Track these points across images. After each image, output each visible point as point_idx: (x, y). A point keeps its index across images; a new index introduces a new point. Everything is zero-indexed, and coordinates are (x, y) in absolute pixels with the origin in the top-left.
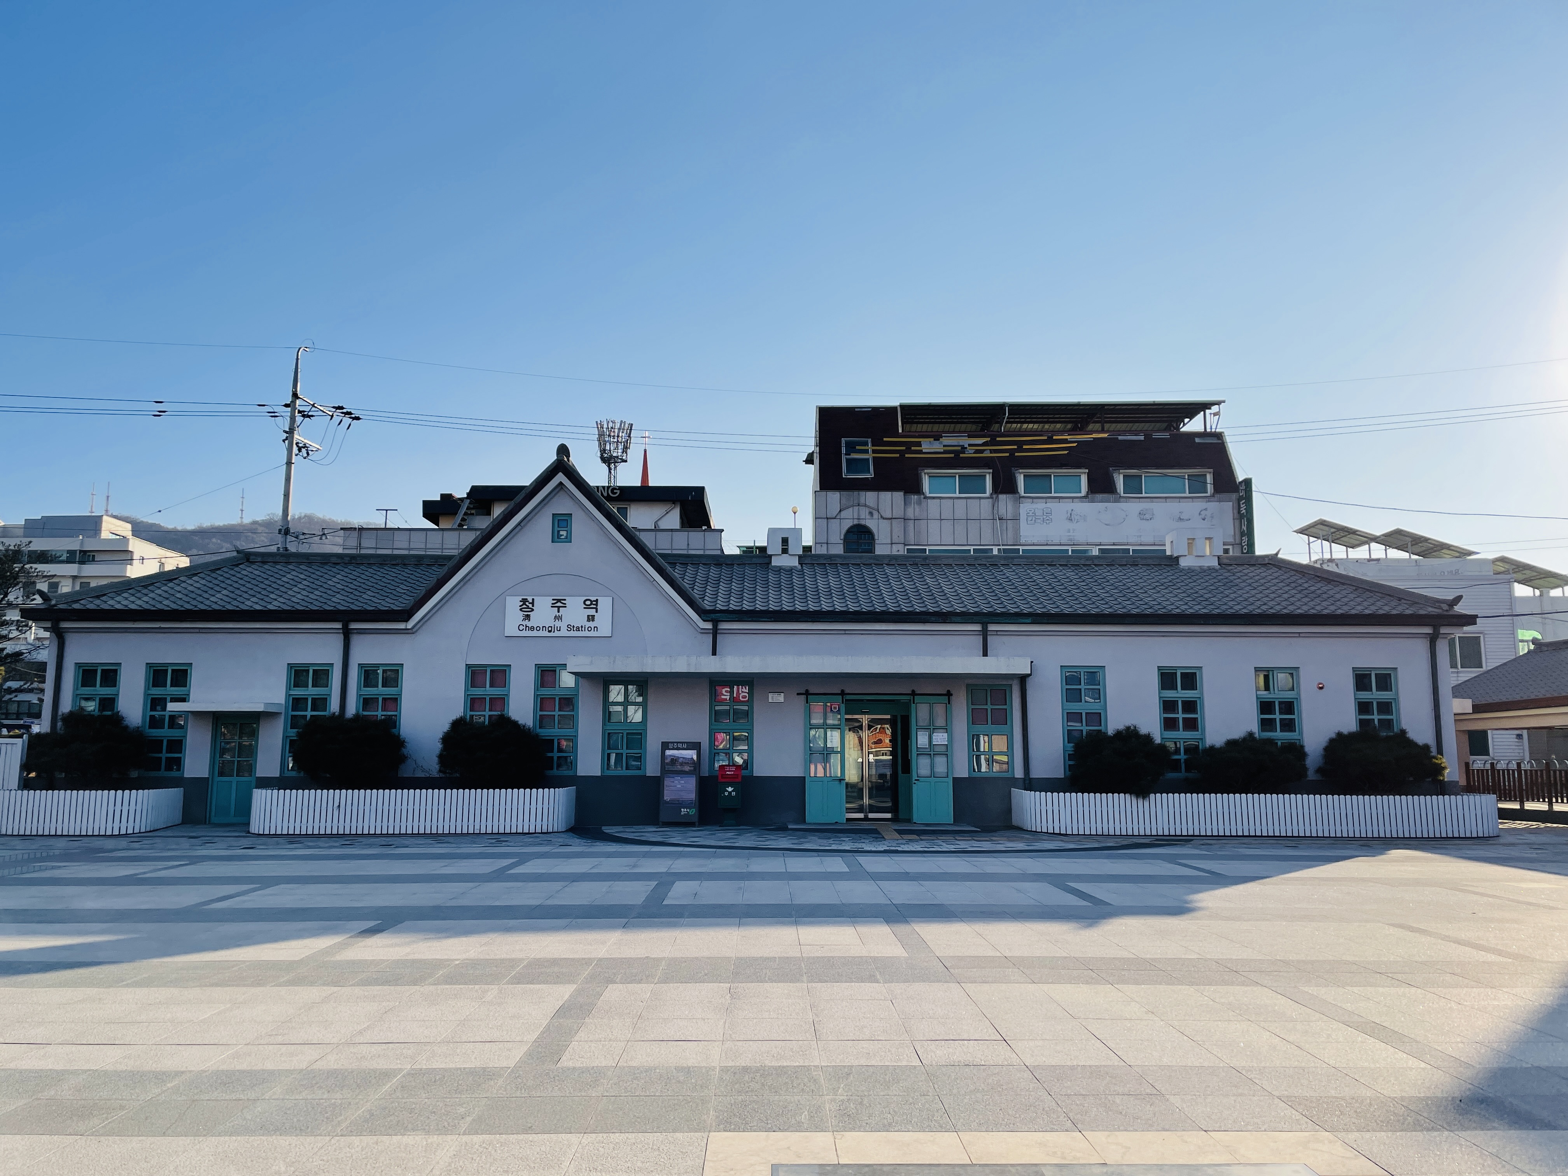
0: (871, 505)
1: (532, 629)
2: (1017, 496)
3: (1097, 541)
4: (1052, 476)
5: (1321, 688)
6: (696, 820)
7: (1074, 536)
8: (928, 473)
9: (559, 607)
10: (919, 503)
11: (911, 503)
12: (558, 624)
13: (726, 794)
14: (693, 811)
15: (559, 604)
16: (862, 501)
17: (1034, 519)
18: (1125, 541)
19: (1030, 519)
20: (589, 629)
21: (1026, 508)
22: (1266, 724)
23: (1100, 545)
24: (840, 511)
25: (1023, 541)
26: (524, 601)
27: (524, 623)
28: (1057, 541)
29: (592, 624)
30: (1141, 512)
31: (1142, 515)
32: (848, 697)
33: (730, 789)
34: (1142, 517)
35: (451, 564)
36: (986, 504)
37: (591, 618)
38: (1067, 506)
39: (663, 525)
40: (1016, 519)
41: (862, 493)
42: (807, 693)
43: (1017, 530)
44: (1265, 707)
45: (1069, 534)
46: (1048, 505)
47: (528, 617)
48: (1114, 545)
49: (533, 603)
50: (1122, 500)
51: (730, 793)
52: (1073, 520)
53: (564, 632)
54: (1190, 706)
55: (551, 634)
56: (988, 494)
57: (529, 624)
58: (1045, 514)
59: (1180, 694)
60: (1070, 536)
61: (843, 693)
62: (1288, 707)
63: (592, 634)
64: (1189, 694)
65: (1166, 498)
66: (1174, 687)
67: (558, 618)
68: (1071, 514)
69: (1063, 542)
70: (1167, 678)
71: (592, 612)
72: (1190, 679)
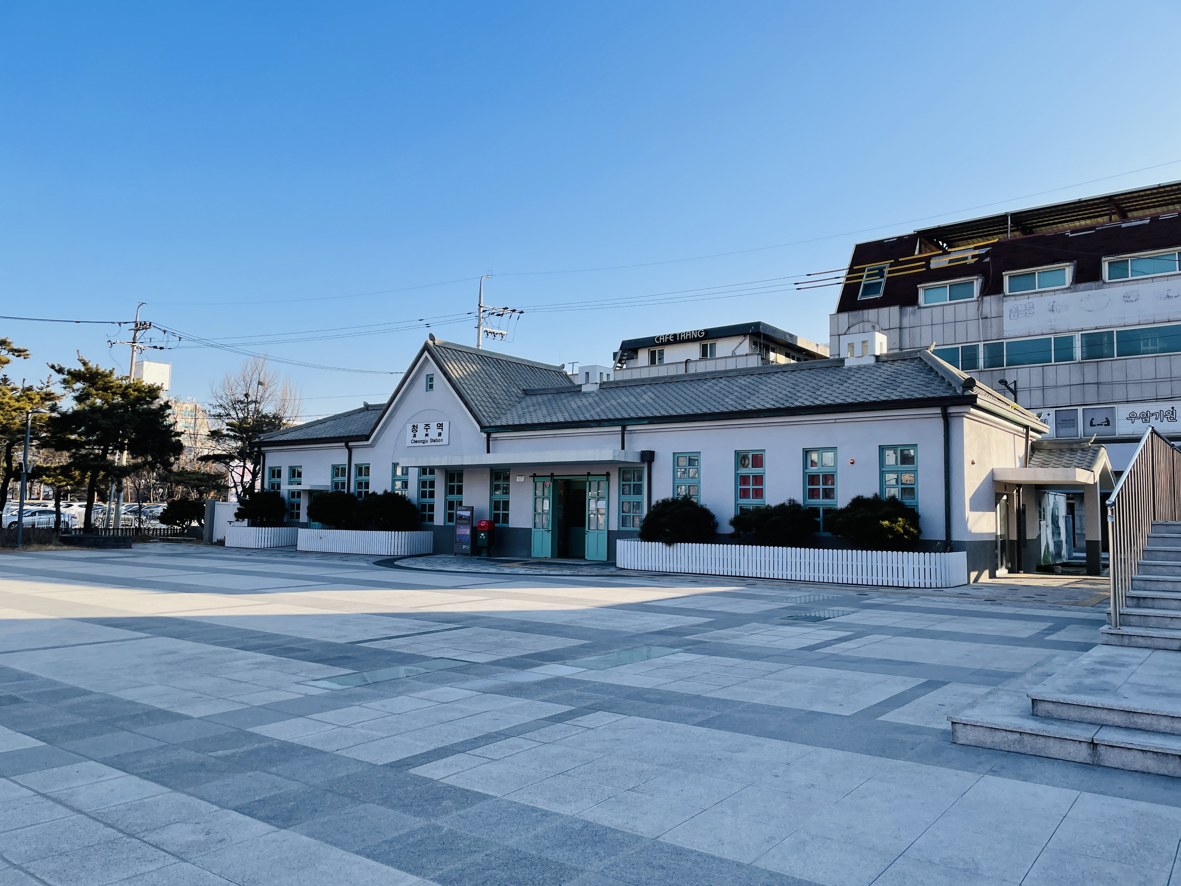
0: (873, 320)
1: (416, 442)
2: (1001, 295)
3: (1079, 327)
4: (1036, 273)
5: (852, 463)
6: (469, 552)
7: (1055, 325)
8: (922, 287)
9: (427, 429)
10: (914, 313)
11: (907, 314)
12: (427, 438)
13: (481, 537)
14: (468, 547)
15: (427, 427)
16: (866, 318)
17: (1016, 314)
18: (1108, 324)
19: (1012, 315)
20: (439, 441)
21: (1009, 305)
22: (813, 494)
23: (1082, 330)
24: (849, 328)
25: (1006, 334)
26: (414, 426)
27: (414, 439)
28: (1038, 332)
29: (440, 438)
30: (1126, 295)
31: (1127, 298)
32: (555, 478)
33: (483, 535)
34: (1126, 299)
35: (384, 408)
36: (972, 308)
37: (440, 434)
38: (1048, 299)
39: (738, 353)
40: (1000, 316)
41: (866, 312)
42: (534, 476)
43: (1001, 327)
44: (812, 479)
45: (1051, 324)
46: (1031, 300)
47: (415, 436)
48: (1096, 329)
49: (417, 427)
50: (1105, 286)
51: (482, 537)
52: (1055, 310)
53: (429, 443)
54: (759, 479)
55: (424, 445)
56: (975, 298)
57: (416, 439)
58: (1027, 309)
59: (750, 471)
60: (1051, 326)
61: (552, 475)
62: (829, 478)
63: (441, 443)
64: (757, 471)
65: (1153, 278)
66: (744, 466)
67: (427, 435)
68: (1053, 306)
69: (1044, 332)
70: (741, 458)
71: (440, 431)
72: (758, 460)
